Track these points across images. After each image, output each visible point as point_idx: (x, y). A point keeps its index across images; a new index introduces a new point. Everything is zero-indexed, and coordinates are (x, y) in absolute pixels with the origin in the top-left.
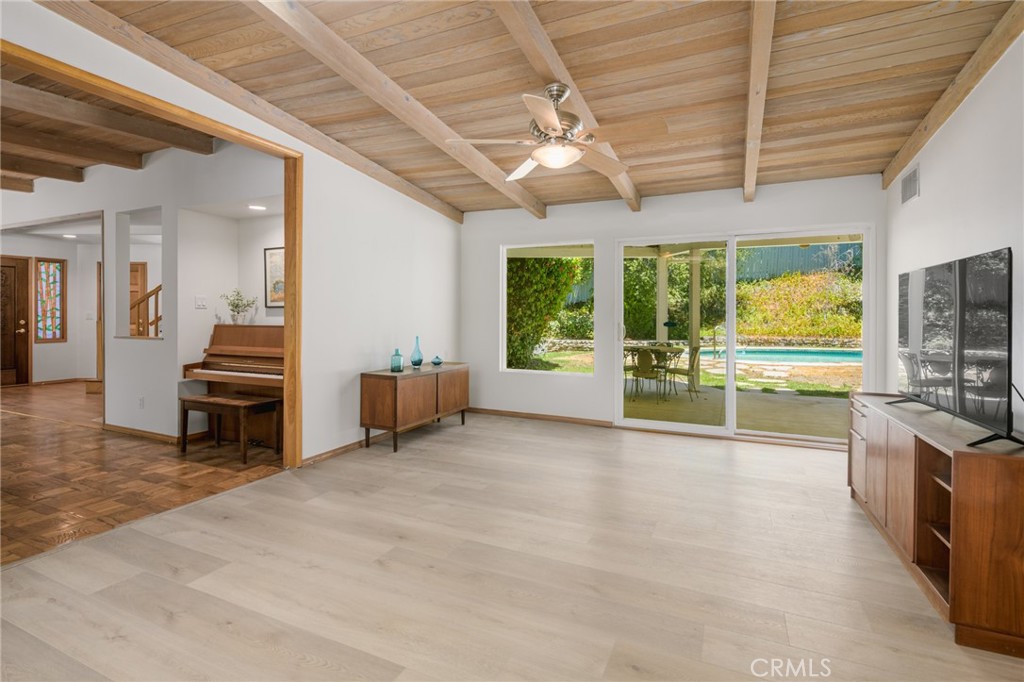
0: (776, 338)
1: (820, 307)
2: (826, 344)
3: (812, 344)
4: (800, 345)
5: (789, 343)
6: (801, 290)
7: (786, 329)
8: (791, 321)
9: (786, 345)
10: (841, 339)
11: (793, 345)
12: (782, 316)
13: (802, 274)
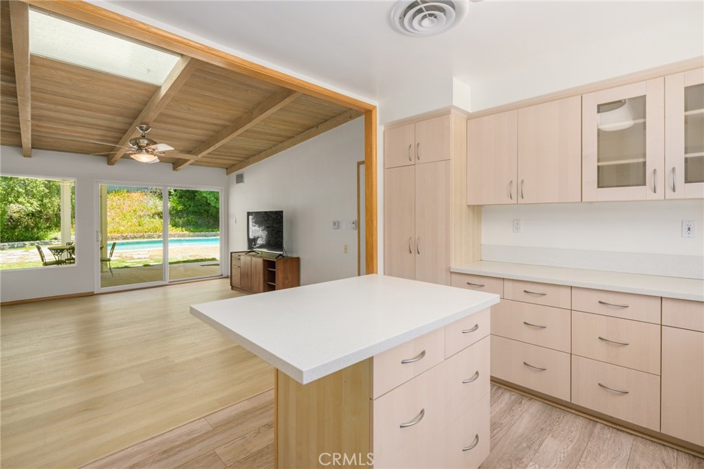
0: (116, 235)
1: (142, 214)
2: (149, 237)
3: (140, 237)
4: (133, 238)
5: (125, 238)
6: (128, 202)
7: (122, 228)
8: (125, 223)
9: (124, 239)
10: (158, 233)
11: (128, 238)
12: (117, 220)
13: (128, 192)
